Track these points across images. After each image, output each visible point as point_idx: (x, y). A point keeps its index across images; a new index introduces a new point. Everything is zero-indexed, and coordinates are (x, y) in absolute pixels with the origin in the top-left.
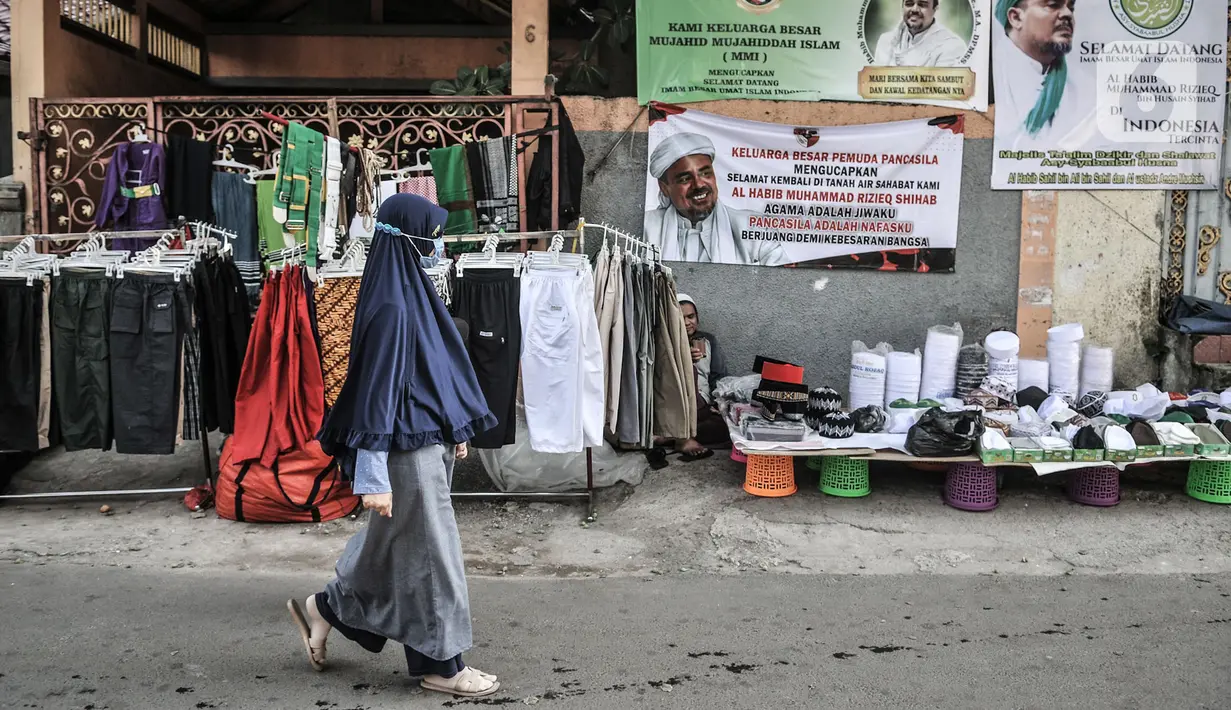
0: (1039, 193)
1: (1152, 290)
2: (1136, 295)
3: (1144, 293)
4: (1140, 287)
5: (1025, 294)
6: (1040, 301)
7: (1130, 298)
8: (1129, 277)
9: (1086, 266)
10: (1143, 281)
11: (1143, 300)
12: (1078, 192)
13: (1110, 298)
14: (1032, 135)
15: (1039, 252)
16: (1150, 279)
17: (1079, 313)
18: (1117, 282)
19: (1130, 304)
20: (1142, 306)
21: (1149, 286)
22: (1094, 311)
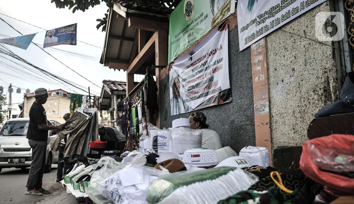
0: (257, 43)
1: (331, 86)
2: (320, 94)
3: (325, 91)
4: (322, 86)
5: (256, 107)
6: (264, 110)
7: (316, 97)
8: (313, 80)
9: (286, 80)
10: (323, 80)
11: (326, 96)
12: (275, 33)
13: (302, 100)
14: (251, 12)
15: (261, 79)
16: (328, 77)
17: (285, 115)
18: (306, 87)
19: (317, 102)
20: (326, 102)
21: (329, 83)
22: (294, 112)
